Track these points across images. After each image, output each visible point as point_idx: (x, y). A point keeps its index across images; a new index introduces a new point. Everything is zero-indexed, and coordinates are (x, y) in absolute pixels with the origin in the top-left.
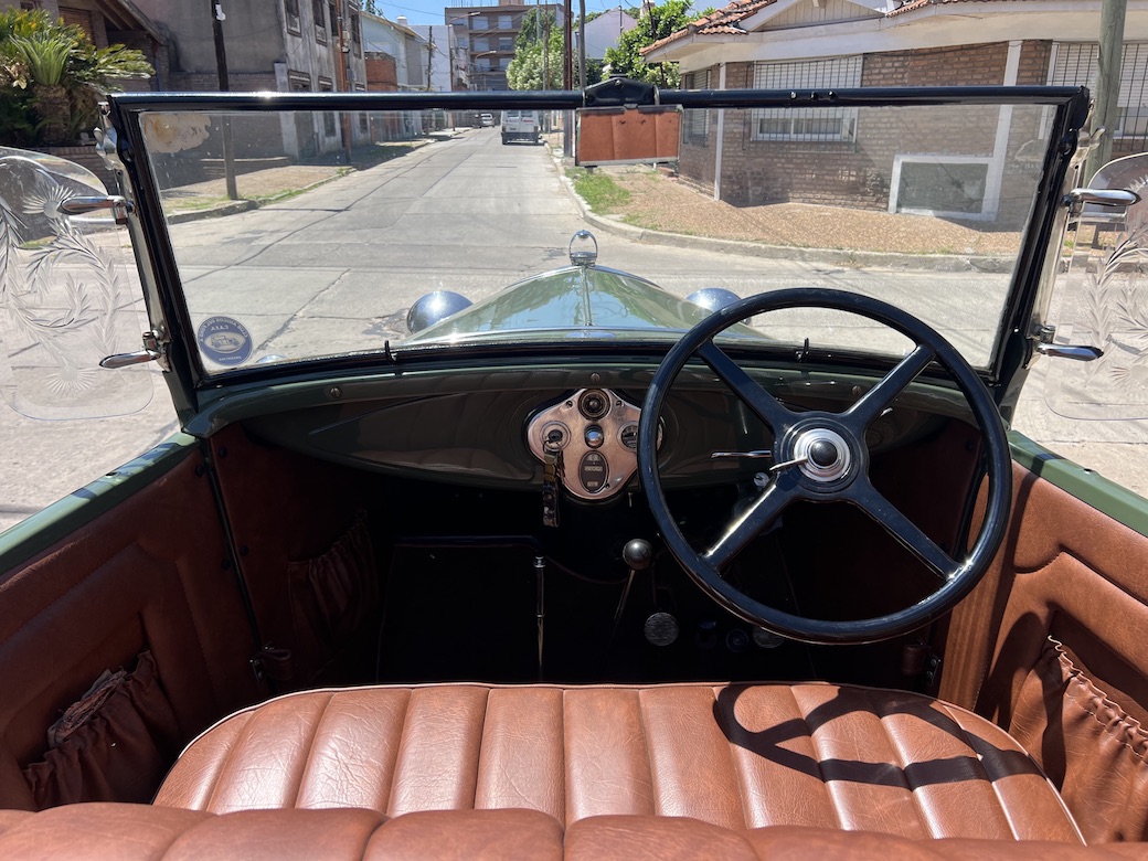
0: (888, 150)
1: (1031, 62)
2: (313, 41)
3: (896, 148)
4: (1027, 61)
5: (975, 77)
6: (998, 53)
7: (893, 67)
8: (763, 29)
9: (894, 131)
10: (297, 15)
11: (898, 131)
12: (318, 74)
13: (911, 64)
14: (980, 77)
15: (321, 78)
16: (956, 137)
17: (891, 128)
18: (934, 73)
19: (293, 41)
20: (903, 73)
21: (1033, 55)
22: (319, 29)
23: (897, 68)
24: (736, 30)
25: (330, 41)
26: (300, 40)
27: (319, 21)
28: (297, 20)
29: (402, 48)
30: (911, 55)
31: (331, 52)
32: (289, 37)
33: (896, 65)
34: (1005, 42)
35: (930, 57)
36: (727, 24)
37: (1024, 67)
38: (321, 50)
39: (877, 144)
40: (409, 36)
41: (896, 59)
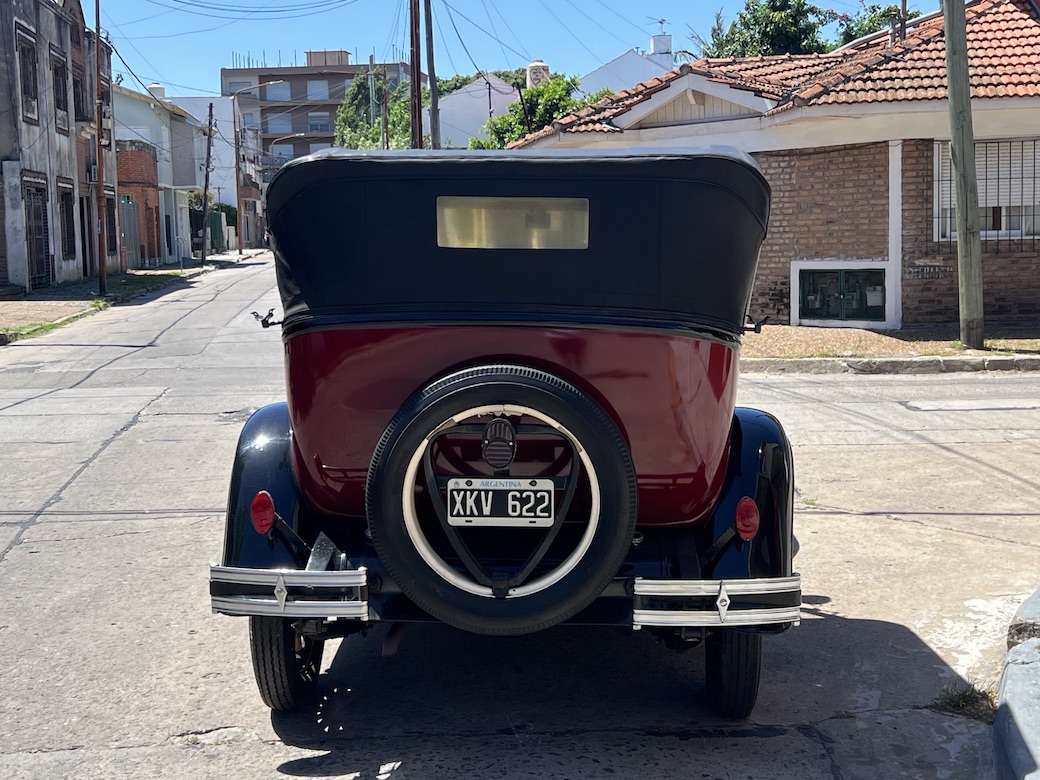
0: (783, 256)
1: (914, 161)
2: (52, 129)
3: (792, 254)
4: (909, 161)
5: (861, 177)
6: (880, 153)
7: (779, 167)
8: (640, 126)
9: (787, 236)
10: (35, 98)
11: (791, 236)
12: (56, 174)
13: (797, 164)
14: (866, 177)
15: (60, 178)
16: (851, 240)
17: (784, 232)
18: (821, 174)
19: (28, 131)
20: (790, 174)
21: (916, 154)
22: (61, 113)
23: (783, 168)
24: (609, 127)
25: (73, 128)
26: (37, 129)
27: (61, 103)
28: (34, 103)
29: (166, 132)
30: (796, 154)
31: (74, 143)
32: (24, 126)
33: (782, 165)
34: (886, 142)
35: (815, 156)
36: (599, 121)
37: (908, 167)
38: (62, 141)
39: (772, 251)
40: (176, 116)
41: (780, 159)
